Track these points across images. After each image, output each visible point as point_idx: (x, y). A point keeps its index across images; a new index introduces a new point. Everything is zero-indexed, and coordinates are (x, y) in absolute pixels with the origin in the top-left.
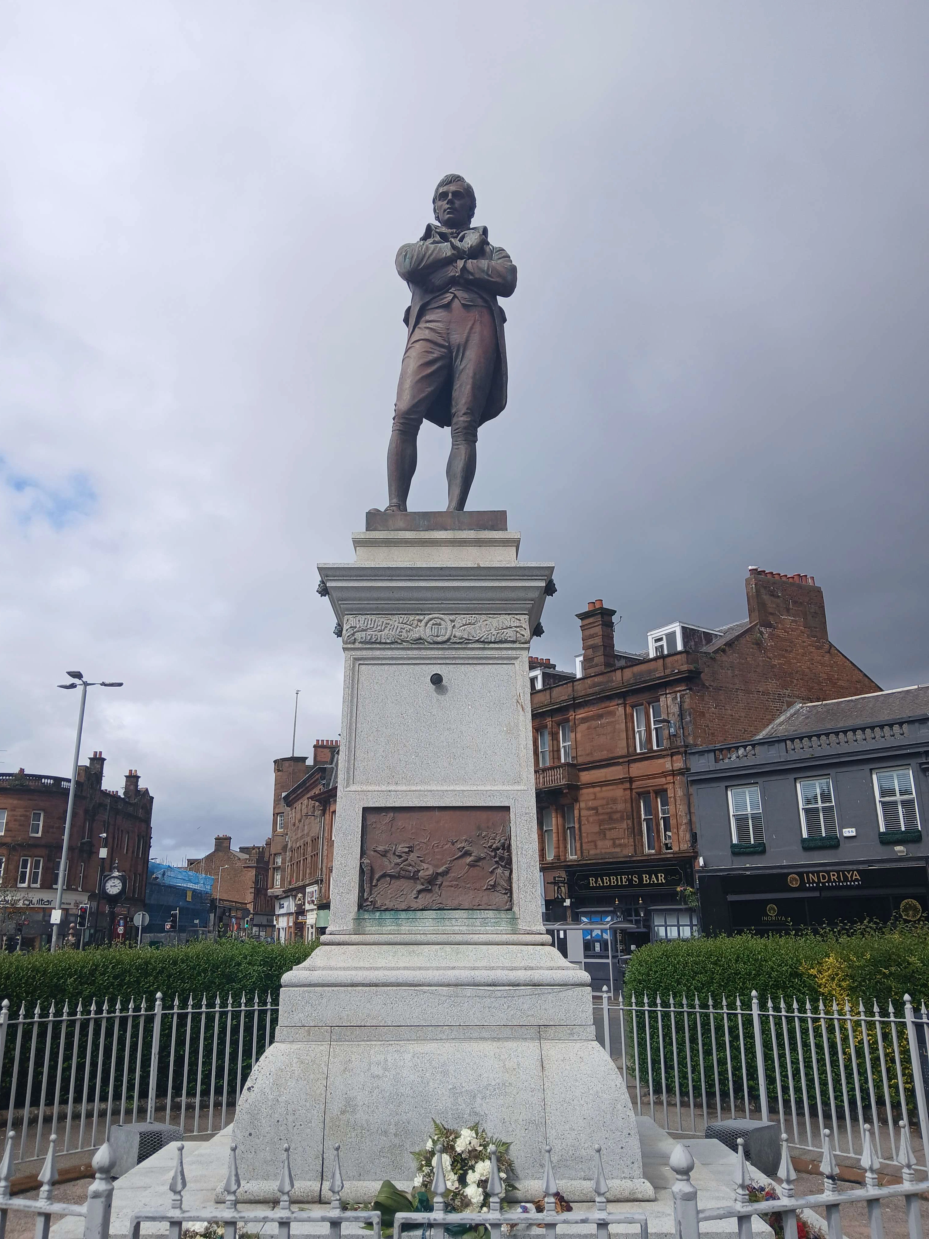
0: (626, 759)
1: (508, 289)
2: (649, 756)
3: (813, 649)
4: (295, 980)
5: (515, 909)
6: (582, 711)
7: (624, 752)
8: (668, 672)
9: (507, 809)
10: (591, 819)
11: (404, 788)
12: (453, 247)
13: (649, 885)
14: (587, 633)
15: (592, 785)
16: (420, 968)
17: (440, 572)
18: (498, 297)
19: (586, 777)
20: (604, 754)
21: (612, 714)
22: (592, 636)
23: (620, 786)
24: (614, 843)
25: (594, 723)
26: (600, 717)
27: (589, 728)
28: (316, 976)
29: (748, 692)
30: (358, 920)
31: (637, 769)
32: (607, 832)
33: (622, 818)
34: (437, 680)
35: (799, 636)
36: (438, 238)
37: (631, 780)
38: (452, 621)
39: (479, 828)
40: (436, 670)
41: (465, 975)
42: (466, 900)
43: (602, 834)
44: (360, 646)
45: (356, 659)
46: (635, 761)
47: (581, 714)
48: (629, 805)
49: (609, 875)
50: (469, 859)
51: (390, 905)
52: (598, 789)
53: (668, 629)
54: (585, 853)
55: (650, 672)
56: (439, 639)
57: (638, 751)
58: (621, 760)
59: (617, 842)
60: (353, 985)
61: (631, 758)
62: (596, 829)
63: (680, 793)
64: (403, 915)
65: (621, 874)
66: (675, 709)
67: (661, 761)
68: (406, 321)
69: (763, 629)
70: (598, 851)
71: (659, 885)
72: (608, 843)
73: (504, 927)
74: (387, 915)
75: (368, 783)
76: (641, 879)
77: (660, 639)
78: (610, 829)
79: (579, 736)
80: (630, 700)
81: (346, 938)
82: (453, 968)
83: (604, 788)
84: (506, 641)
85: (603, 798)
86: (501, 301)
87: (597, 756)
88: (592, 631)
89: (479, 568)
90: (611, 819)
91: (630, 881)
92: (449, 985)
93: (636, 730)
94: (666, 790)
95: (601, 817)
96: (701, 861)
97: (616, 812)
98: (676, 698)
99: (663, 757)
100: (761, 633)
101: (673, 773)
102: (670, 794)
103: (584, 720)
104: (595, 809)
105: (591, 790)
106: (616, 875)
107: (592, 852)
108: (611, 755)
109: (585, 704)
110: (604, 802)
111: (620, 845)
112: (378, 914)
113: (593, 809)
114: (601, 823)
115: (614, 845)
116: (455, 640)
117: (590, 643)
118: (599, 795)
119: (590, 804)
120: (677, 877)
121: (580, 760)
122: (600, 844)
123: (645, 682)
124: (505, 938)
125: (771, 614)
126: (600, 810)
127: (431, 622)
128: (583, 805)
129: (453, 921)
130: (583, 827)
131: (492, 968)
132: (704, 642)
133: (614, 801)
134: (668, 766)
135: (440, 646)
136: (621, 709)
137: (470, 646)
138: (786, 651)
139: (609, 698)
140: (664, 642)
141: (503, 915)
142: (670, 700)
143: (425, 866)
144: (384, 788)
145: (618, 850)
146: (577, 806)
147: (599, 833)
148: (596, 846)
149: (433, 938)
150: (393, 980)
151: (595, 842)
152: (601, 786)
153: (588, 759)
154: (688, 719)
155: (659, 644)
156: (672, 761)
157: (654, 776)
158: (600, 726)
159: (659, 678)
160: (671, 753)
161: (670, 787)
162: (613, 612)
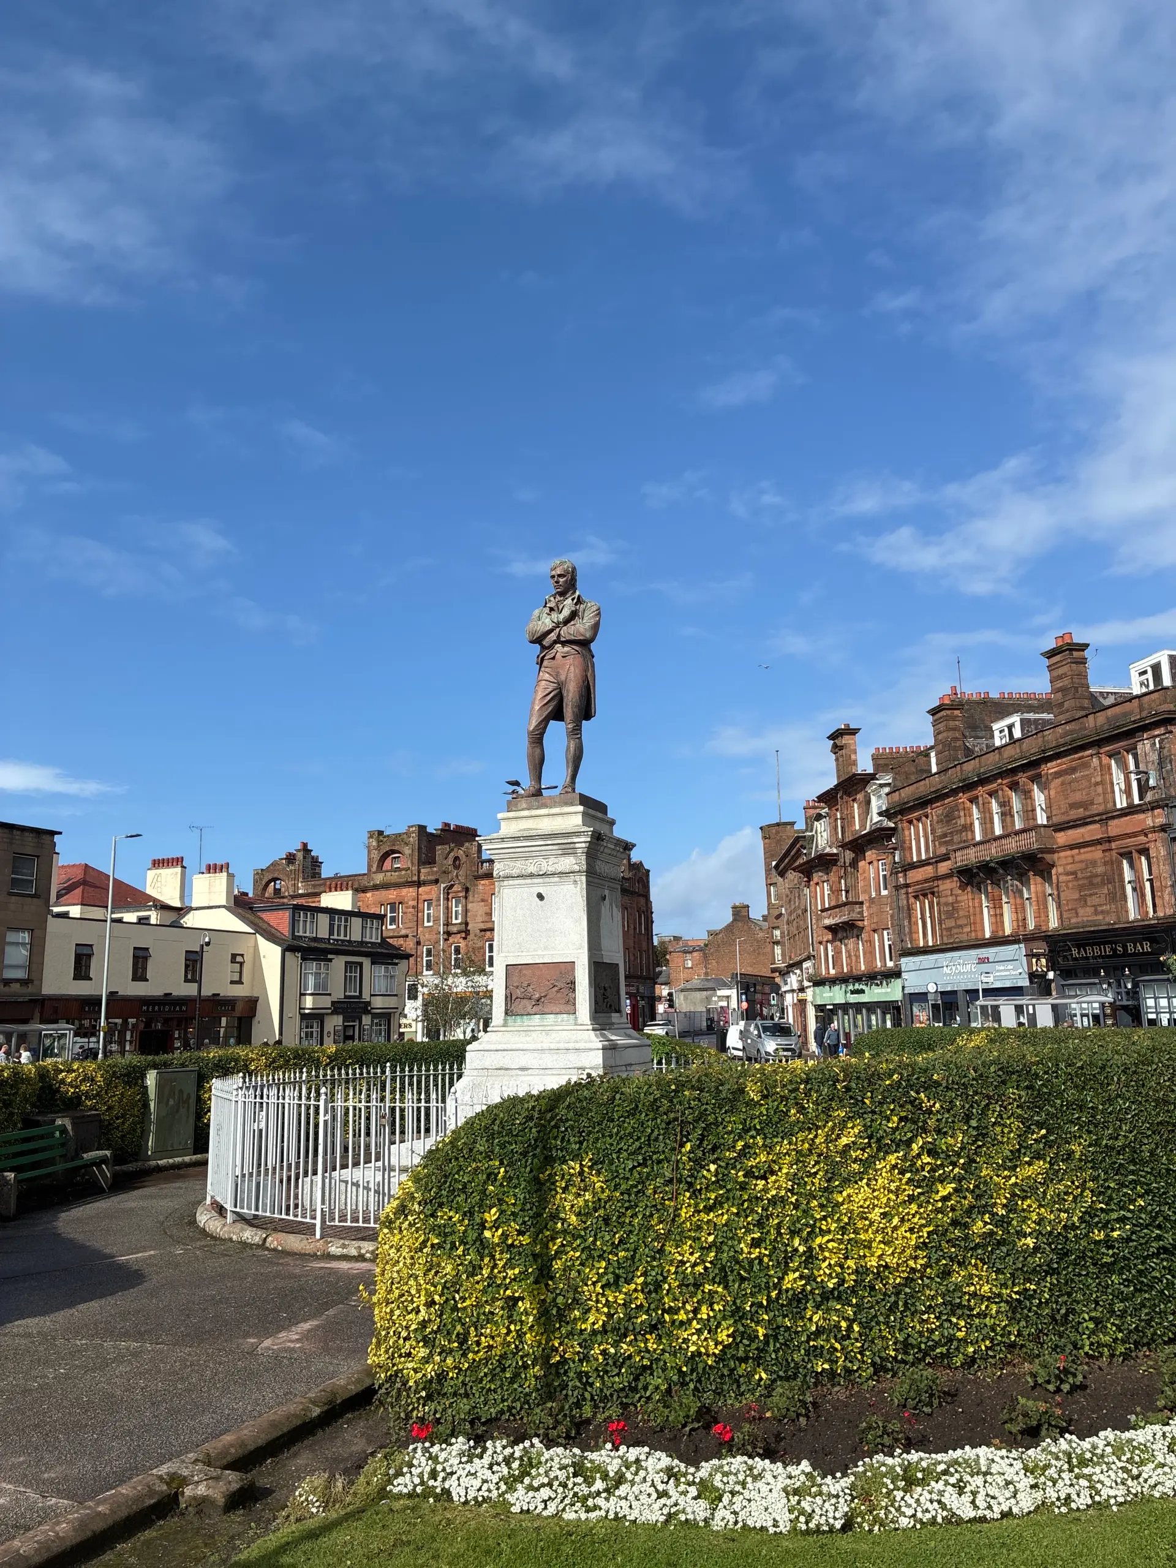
0: (1104, 816)
2: (1131, 810)
4: (473, 1049)
5: (576, 1013)
6: (1055, 763)
7: (1102, 808)
8: (1144, 714)
9: (575, 963)
10: (1070, 885)
11: (525, 954)
13: (1134, 954)
14: (1055, 673)
15: (1068, 847)
19: (1062, 839)
20: (1080, 812)
21: (1086, 765)
22: (1060, 677)
23: (1099, 847)
24: (1096, 910)
25: (1068, 778)
26: (1073, 770)
27: (1063, 784)
28: (482, 1047)
30: (505, 1020)
31: (1116, 827)
32: (1088, 899)
33: (1103, 884)
34: (540, 895)
37: (1110, 840)
38: (546, 863)
39: (561, 973)
40: (540, 890)
42: (554, 1009)
43: (1083, 900)
44: (503, 879)
45: (501, 887)
46: (1113, 818)
47: (1051, 768)
48: (1108, 867)
49: (1092, 945)
50: (556, 989)
51: (518, 1013)
52: (1076, 851)
53: (1152, 660)
54: (1066, 923)
55: (1125, 714)
56: (541, 873)
57: (1118, 806)
58: (1097, 818)
59: (1099, 909)
60: (499, 1050)
61: (1112, 815)
62: (1076, 896)
63: (1163, 852)
64: (525, 1017)
65: (1104, 943)
66: (1154, 757)
67: (1142, 816)
70: (1079, 919)
71: (1144, 954)
72: (1090, 910)
73: (571, 1022)
74: (517, 1017)
75: (508, 952)
76: (1125, 947)
77: (1145, 672)
78: (1091, 895)
79: (1052, 793)
80: (1106, 749)
81: (498, 1029)
83: (1082, 850)
85: (1082, 861)
87: (1073, 814)
88: (1060, 671)
90: (1091, 884)
91: (1115, 950)
93: (1115, 782)
94: (1148, 850)
95: (1080, 882)
97: (1097, 876)
98: (1154, 744)
99: (1143, 812)
101: (1154, 830)
102: (1153, 853)
103: (1058, 775)
104: (1074, 873)
105: (1069, 853)
106: (1099, 944)
107: (1073, 921)
108: (1088, 813)
109: (1057, 756)
110: (1083, 865)
111: (1102, 912)
112: (513, 1017)
113: (1072, 873)
114: (1081, 888)
115: (1096, 913)
116: (547, 873)
117: (1058, 686)
118: (1077, 858)
119: (1069, 868)
120: (1163, 945)
121: (1055, 820)
122: (1081, 911)
123: (1118, 727)
124: (569, 1027)
126: (1080, 875)
127: (537, 863)
128: (1061, 870)
129: (548, 1020)
130: (1062, 894)
133: (1094, 863)
134: (1149, 822)
135: (539, 877)
136: (1097, 761)
137: (555, 876)
139: (1083, 748)
140: (1150, 675)
141: (570, 1016)
142: (1148, 747)
143: (536, 993)
144: (515, 954)
145: (1100, 917)
146: (1054, 871)
147: (1080, 899)
148: (1077, 913)
151: (1075, 909)
152: (1078, 848)
153: (1065, 818)
154: (1169, 767)
155: (1144, 677)
156: (1153, 817)
157: (1134, 835)
158: (1076, 780)
159: (1134, 722)
160: (1153, 806)
161: (1152, 845)
162: (1084, 647)
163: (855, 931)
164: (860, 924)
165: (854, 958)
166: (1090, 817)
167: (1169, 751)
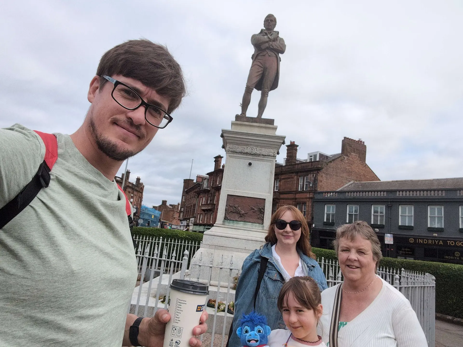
0: (295, 192)
1: (282, 52)
2: (302, 192)
3: (360, 165)
4: (207, 234)
5: (264, 224)
6: (283, 175)
7: (295, 190)
8: (312, 167)
9: (265, 199)
11: (238, 191)
12: (269, 38)
15: (283, 199)
16: (238, 235)
17: (254, 135)
18: (279, 54)
19: (282, 196)
20: (288, 190)
21: (293, 178)
22: (290, 153)
23: (292, 200)
25: (286, 180)
26: (289, 178)
27: (284, 182)
28: (212, 233)
29: (337, 176)
30: (224, 222)
31: (298, 196)
34: (250, 164)
35: (356, 160)
36: (264, 34)
37: (296, 199)
38: (256, 149)
39: (257, 203)
40: (250, 161)
41: (250, 238)
42: (251, 220)
44: (231, 152)
45: (229, 156)
46: (297, 193)
47: (283, 177)
50: (253, 211)
51: (232, 219)
52: (285, 200)
53: (314, 154)
55: (307, 166)
56: (252, 153)
57: (299, 190)
58: (294, 192)
60: (221, 237)
61: (297, 192)
63: (310, 204)
64: (235, 222)
66: (313, 179)
67: (306, 194)
68: (252, 58)
69: (345, 157)
73: (260, 228)
74: (231, 221)
75: (229, 188)
77: (312, 156)
79: (281, 183)
80: (299, 174)
81: (220, 226)
82: (247, 236)
83: (287, 200)
84: (270, 156)
86: (280, 55)
87: (286, 190)
88: (290, 151)
89: (265, 135)
92: (245, 240)
93: (299, 184)
94: (306, 203)
96: (314, 225)
98: (314, 175)
100: (344, 158)
101: (309, 198)
102: (307, 204)
103: (284, 179)
105: (283, 200)
109: (285, 174)
112: (229, 221)
116: (256, 154)
117: (289, 155)
121: (281, 191)
124: (260, 231)
125: (349, 152)
127: (251, 148)
128: (279, 204)
129: (248, 225)
131: (256, 237)
132: (325, 159)
134: (308, 196)
135: (252, 155)
136: (296, 177)
137: (260, 156)
138: (351, 164)
139: (293, 173)
140: (313, 157)
141: (261, 225)
142: (312, 176)
143: (242, 211)
144: (233, 190)
149: (242, 228)
150: (231, 237)
152: (286, 200)
153: (283, 191)
154: (316, 182)
155: (311, 158)
156: (309, 194)
157: (303, 198)
158: (289, 181)
159: (309, 169)
160: (310, 192)
161: (307, 202)
162: (298, 146)
163: (211, 212)
164: (213, 210)
165: (209, 220)
166: (291, 191)
167: (318, 178)
